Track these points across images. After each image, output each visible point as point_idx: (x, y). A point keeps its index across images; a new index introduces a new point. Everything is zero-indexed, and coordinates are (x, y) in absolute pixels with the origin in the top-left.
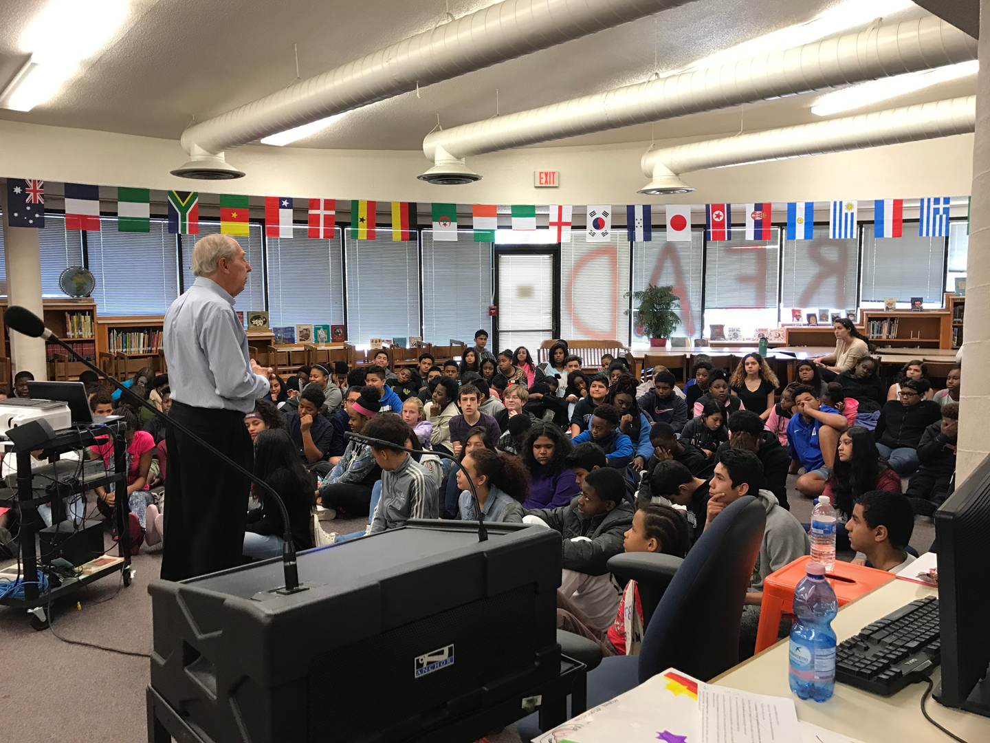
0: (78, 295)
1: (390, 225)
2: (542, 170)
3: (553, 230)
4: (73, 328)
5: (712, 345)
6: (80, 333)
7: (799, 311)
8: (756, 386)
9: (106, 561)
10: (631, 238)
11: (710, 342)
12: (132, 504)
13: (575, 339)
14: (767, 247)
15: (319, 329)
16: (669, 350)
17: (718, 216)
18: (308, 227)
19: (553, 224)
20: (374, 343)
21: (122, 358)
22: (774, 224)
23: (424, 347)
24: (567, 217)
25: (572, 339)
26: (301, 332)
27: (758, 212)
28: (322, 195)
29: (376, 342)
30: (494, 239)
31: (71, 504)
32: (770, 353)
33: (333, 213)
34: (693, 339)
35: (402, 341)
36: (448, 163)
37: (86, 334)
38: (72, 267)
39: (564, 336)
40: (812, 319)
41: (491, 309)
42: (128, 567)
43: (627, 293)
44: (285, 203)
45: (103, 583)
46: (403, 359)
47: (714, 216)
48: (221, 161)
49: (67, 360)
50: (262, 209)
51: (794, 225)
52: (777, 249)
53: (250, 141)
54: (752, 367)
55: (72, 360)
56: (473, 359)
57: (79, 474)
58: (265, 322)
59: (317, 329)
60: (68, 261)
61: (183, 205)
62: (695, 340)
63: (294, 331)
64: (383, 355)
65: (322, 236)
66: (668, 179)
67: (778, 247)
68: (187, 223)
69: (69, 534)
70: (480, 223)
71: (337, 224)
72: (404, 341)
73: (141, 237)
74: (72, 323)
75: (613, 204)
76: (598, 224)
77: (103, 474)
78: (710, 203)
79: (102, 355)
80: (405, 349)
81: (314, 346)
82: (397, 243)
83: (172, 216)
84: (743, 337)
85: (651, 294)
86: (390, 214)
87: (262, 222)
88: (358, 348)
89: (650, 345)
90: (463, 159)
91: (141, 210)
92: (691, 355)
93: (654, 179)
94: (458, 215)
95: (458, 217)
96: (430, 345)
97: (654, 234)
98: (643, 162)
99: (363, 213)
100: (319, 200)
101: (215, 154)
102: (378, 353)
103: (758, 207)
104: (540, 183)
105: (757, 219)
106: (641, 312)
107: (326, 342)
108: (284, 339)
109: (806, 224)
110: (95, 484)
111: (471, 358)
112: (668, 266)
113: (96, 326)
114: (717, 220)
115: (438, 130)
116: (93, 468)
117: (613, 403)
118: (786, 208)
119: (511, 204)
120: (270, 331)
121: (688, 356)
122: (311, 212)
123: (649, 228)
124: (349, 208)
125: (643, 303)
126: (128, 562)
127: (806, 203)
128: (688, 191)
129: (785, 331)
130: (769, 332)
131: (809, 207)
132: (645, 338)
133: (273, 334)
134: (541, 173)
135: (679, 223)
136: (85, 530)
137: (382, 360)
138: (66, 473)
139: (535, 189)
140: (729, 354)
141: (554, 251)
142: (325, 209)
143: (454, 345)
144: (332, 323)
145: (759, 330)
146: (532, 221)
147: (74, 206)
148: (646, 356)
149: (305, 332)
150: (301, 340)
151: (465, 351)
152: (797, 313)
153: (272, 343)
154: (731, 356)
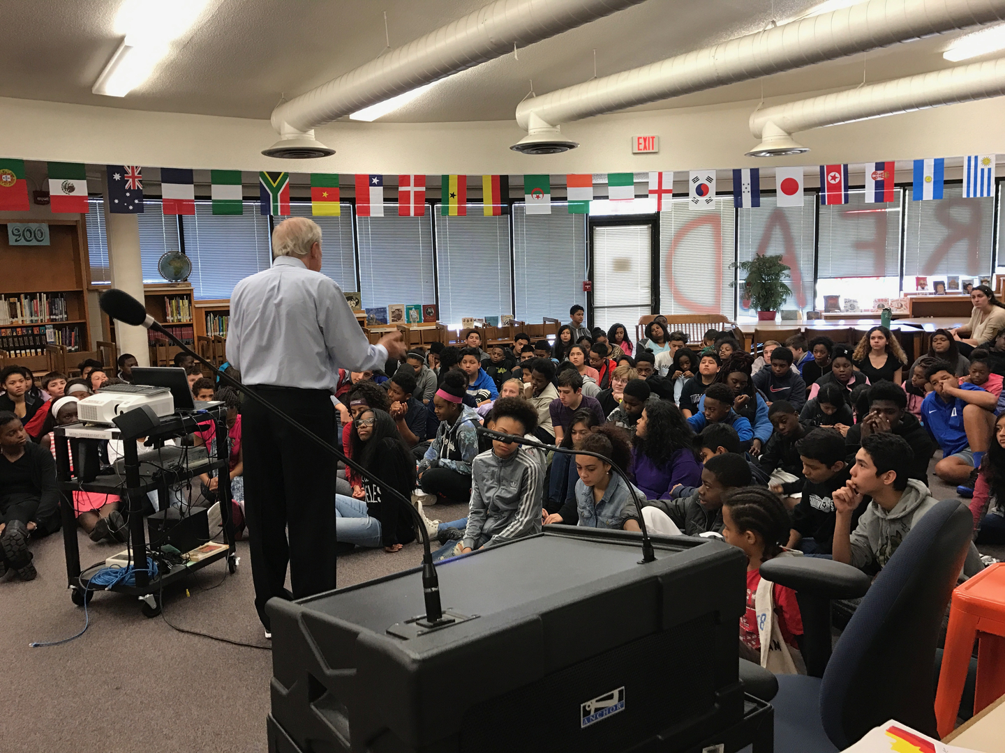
0: (176, 280)
1: (481, 200)
2: (640, 136)
3: (653, 199)
4: (172, 312)
5: (827, 318)
6: (179, 317)
7: (924, 279)
8: (881, 363)
9: (211, 548)
10: (738, 204)
11: (824, 314)
12: (234, 489)
13: (676, 314)
14: (887, 210)
15: (411, 309)
16: (779, 323)
17: (834, 178)
18: (398, 205)
19: (652, 192)
20: (466, 322)
21: (219, 342)
22: (897, 185)
23: (516, 325)
24: (668, 184)
25: (673, 314)
26: (393, 312)
27: (879, 172)
28: (412, 171)
29: (468, 321)
30: (588, 210)
31: (176, 492)
32: (894, 326)
33: (423, 189)
34: (805, 311)
35: (494, 320)
36: (543, 131)
37: (185, 319)
38: (169, 252)
39: (664, 311)
40: (940, 287)
41: (585, 284)
42: (233, 554)
43: (732, 264)
44: (375, 181)
45: (210, 570)
46: (495, 338)
47: (830, 178)
48: (312, 139)
49: (167, 345)
50: (350, 188)
51: (922, 184)
52: (899, 212)
53: (338, 117)
54: (878, 341)
55: (172, 344)
56: (569, 336)
57: (184, 459)
58: (357, 303)
59: (409, 309)
60: (167, 246)
61: (275, 185)
62: (808, 313)
63: (386, 312)
64: (475, 335)
65: (412, 213)
66: (780, 139)
67: (900, 209)
68: (279, 204)
69: (176, 521)
70: (574, 194)
71: (428, 201)
72: (496, 319)
73: (233, 220)
74: (171, 307)
75: (718, 168)
76: (702, 191)
77: (206, 461)
78: (825, 164)
79: (200, 338)
80: (497, 328)
81: (406, 327)
82: (488, 219)
83: (264, 198)
84: (860, 308)
85: (759, 264)
86: (481, 189)
87: (352, 201)
88: (451, 328)
89: (757, 319)
90: (559, 127)
91: (234, 193)
92: (806, 329)
93: (764, 139)
94: (550, 186)
95: (551, 188)
96: (523, 323)
97: (763, 200)
98: (751, 122)
99: (453, 188)
100: (408, 177)
101: (305, 132)
102: (470, 333)
103: (880, 166)
104: (639, 149)
105: (879, 179)
106: (748, 283)
107: (418, 322)
108: (376, 319)
109: (935, 183)
110: (199, 470)
111: (566, 336)
112: (777, 233)
113: (194, 310)
114: (833, 182)
115: (531, 97)
116: (196, 454)
117: (726, 382)
118: (911, 166)
119: (607, 172)
120: (363, 312)
121: (803, 330)
122: (401, 189)
123: (757, 193)
124: (439, 183)
125: (750, 274)
126: (232, 549)
127: (935, 160)
128: (801, 151)
129: (908, 302)
130: (890, 302)
131: (939, 164)
132: (752, 311)
133: (365, 315)
134: (639, 138)
135: (790, 187)
136: (191, 517)
137: (474, 341)
138: (172, 459)
139: (633, 156)
140: (848, 327)
141: (652, 221)
142: (416, 185)
143: (547, 323)
144: (423, 303)
145: (879, 300)
146: (630, 190)
147: (171, 191)
148: (756, 330)
149: (397, 312)
150: (393, 321)
151: (559, 329)
152: (922, 282)
153: (365, 325)
154: (851, 329)
